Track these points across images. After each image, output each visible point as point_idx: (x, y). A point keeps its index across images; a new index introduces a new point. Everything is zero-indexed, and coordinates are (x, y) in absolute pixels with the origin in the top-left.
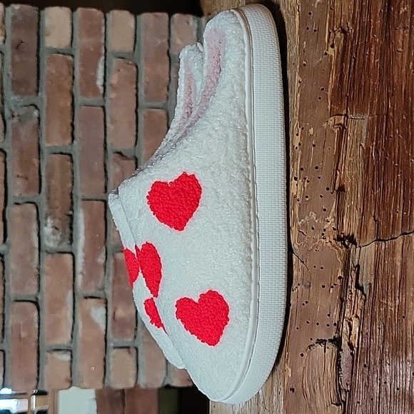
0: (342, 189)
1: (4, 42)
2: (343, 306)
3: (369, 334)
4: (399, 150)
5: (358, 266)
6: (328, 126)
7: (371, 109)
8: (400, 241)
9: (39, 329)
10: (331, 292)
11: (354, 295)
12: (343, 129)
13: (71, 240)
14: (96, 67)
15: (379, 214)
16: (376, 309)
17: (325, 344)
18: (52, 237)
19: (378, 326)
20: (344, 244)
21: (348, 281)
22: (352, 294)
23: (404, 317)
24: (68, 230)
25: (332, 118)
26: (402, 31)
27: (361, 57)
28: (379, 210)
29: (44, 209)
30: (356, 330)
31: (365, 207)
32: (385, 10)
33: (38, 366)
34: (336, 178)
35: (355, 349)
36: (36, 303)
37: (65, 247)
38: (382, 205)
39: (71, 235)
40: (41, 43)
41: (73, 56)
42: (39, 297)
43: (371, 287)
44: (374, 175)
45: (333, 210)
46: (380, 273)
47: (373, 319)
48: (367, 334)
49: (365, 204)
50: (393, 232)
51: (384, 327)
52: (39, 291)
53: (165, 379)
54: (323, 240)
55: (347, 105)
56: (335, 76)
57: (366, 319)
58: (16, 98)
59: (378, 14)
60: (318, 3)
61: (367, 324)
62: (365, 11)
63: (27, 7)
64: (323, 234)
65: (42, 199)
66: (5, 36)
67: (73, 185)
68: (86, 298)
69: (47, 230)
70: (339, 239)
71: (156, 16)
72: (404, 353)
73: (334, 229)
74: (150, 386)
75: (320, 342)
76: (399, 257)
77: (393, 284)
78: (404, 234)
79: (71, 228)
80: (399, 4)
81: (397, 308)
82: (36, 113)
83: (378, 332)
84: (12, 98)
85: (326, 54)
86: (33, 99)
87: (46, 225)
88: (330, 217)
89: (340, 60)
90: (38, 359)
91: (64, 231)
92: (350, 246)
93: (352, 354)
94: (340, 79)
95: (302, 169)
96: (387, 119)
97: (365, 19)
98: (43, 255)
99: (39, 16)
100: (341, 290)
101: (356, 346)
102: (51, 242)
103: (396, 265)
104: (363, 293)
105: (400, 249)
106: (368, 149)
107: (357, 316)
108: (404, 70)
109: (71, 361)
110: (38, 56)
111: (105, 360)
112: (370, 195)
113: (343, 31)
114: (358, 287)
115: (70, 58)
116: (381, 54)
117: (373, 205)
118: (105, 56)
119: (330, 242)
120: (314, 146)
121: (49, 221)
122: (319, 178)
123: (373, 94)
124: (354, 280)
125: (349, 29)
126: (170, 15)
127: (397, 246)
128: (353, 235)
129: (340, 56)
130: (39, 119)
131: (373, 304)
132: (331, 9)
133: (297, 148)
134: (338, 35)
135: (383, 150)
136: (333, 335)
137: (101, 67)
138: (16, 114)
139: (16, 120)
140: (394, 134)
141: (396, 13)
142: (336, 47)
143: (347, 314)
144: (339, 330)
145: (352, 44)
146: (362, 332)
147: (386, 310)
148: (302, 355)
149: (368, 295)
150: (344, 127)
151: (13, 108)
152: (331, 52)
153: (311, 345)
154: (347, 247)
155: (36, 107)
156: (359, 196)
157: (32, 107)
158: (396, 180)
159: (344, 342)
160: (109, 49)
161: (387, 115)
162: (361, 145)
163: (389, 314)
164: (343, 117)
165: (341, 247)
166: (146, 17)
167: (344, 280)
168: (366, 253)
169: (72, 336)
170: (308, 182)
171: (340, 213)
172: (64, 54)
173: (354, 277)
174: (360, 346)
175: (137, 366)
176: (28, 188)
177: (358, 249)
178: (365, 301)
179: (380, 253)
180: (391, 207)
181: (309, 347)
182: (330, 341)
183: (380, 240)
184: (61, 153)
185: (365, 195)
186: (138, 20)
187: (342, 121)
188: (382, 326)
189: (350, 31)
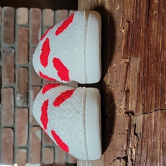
0: (128, 91)
1: (1, 22)
2: (129, 143)
3: (140, 155)
4: (153, 74)
5: (135, 125)
6: (122, 63)
7: (141, 56)
8: (154, 114)
9: (14, 139)
10: (123, 136)
11: (133, 138)
12: (128, 64)
13: (28, 102)
14: (38, 32)
15: (144, 102)
16: (143, 144)
17: (120, 160)
18: (20, 101)
19: (144, 151)
20: (129, 115)
21: (131, 131)
22: (132, 137)
23: (156, 147)
24: (26, 99)
25: (124, 60)
26: (154, 22)
27: (137, 33)
28: (144, 100)
29: (17, 90)
30: (134, 153)
31: (138, 98)
32: (146, 12)
33: (14, 154)
34: (125, 86)
35: (134, 162)
36: (13, 128)
37: (25, 105)
38: (146, 98)
39: (28, 101)
40: (16, 22)
41: (29, 27)
42: (14, 126)
43: (141, 134)
44: (142, 85)
45: (124, 100)
46: (145, 128)
47: (142, 148)
48: (139, 155)
49: (138, 97)
50: (151, 110)
51: (147, 152)
52: (14, 123)
53: (66, 160)
54: (119, 113)
55: (130, 54)
56: (125, 41)
57: (139, 148)
58: (6, 44)
59: (144, 15)
60: (117, 10)
61: (139, 150)
62: (138, 13)
63: (10, 8)
64: (120, 111)
65: (16, 86)
66: (2, 20)
67: (28, 80)
68: (34, 126)
69: (18, 98)
70: (126, 113)
71: (63, 12)
72: (156, 163)
73: (124, 108)
74: (60, 163)
75: (118, 158)
76: (153, 121)
77: (151, 133)
78: (155, 110)
79: (28, 98)
80: (153, 10)
81: (153, 143)
82: (13, 51)
83: (144, 154)
84: (4, 45)
85: (121, 32)
86: (13, 45)
87: (17, 96)
88: (123, 103)
89: (127, 34)
90: (14, 151)
91: (24, 99)
92: (131, 116)
93: (132, 164)
94: (127, 43)
95: (111, 82)
96: (148, 60)
97: (138, 16)
98: (16, 109)
99: (15, 11)
100: (127, 135)
101: (134, 160)
102: (19, 103)
103: (152, 124)
104: (137, 136)
105: (154, 117)
106: (140, 73)
107: (134, 147)
108: (155, 39)
109: (27, 153)
110: (15, 28)
111: (41, 152)
112: (140, 93)
113: (128, 22)
114: (135, 134)
115: (28, 28)
116: (145, 32)
117: (142, 98)
118: (42, 27)
119: (123, 114)
120: (116, 72)
121: (19, 95)
122: (118, 86)
123: (142, 49)
124: (133, 131)
125: (131, 21)
126: (69, 11)
127: (153, 116)
128: (133, 111)
129: (127, 33)
130: (15, 53)
131: (142, 142)
132: (123, 12)
133: (108, 72)
134: (126, 24)
135: (146, 73)
136: (124, 155)
137: (40, 32)
138: (5, 51)
139: (5, 54)
140: (151, 66)
141: (152, 14)
142: (125, 29)
143: (130, 146)
144: (127, 153)
145: (132, 27)
146: (137, 154)
147: (147, 144)
148: (111, 164)
149: (139, 138)
150: (129, 64)
151: (4, 49)
152: (123, 31)
153: (115, 160)
154: (130, 116)
155: (14, 48)
156: (136, 94)
157: (12, 48)
158: (152, 86)
159: (129, 158)
160: (44, 25)
161: (148, 58)
162: (136, 71)
163: (149, 146)
164: (128, 59)
165: (127, 117)
166: (59, 12)
167: (129, 131)
168: (139, 119)
169: (28, 142)
170: (113, 87)
171: (127, 101)
172: (25, 27)
173: (133, 130)
174: (136, 160)
175: (54, 155)
176: (10, 81)
177: (135, 117)
178: (138, 140)
179: (145, 119)
180: (150, 99)
181: (114, 160)
182: (123, 158)
183: (145, 113)
184: (24, 67)
185: (138, 93)
186: (55, 13)
187: (128, 61)
188: (146, 151)
189: (131, 22)
